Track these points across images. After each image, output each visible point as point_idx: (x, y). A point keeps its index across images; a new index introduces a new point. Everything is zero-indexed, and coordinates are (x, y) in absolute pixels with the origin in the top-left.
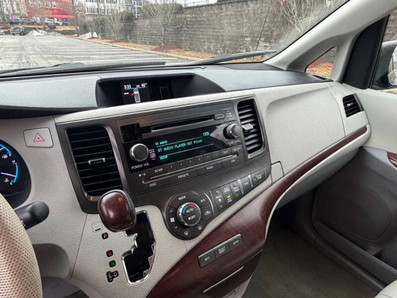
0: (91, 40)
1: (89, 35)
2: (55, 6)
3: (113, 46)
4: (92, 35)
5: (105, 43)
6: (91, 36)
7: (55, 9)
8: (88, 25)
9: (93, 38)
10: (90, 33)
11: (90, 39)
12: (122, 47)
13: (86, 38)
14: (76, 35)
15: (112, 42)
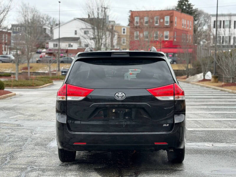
0: (201, 84)
1: (200, 76)
2: (166, 37)
3: (222, 90)
4: (204, 76)
5: (213, 87)
6: (202, 78)
7: (166, 41)
8: (201, 63)
9: (204, 80)
10: (202, 74)
11: (200, 81)
12: (231, 91)
13: (195, 80)
14: (186, 76)
15: (222, 86)
